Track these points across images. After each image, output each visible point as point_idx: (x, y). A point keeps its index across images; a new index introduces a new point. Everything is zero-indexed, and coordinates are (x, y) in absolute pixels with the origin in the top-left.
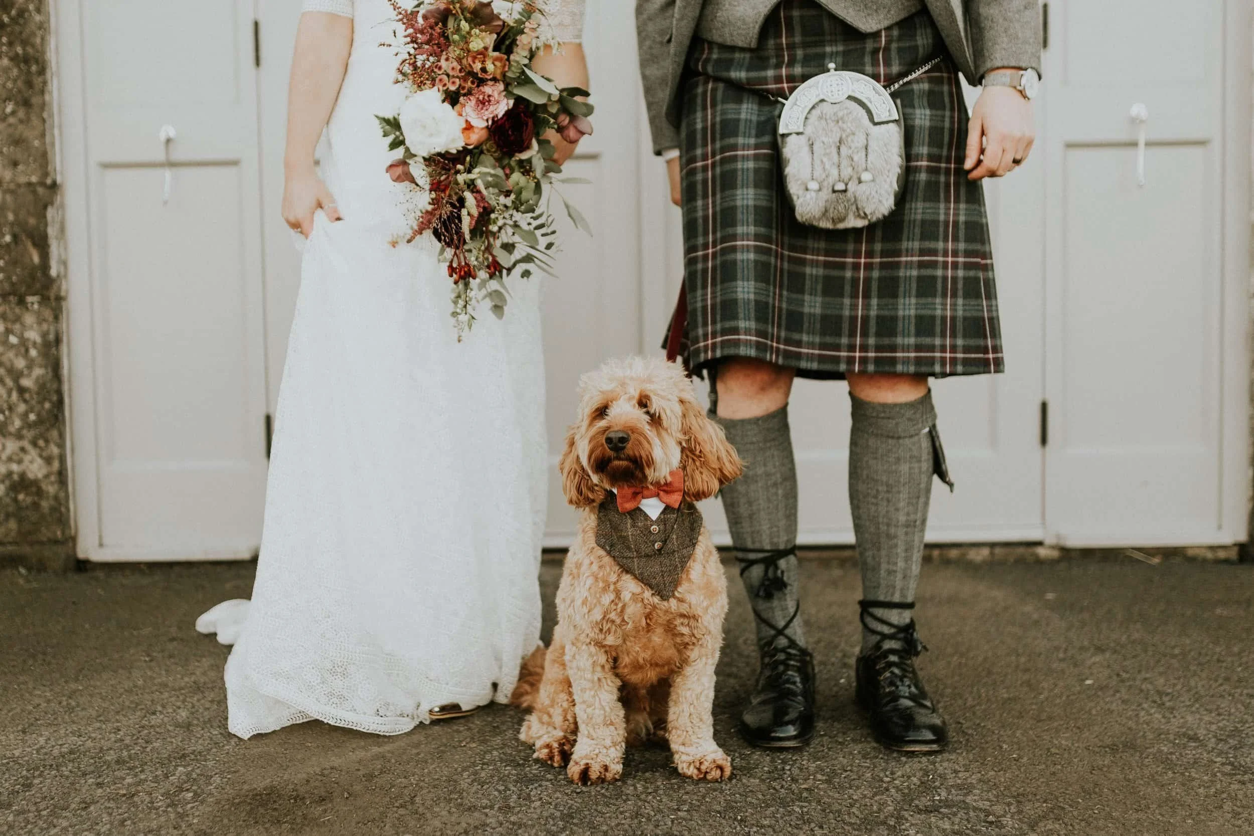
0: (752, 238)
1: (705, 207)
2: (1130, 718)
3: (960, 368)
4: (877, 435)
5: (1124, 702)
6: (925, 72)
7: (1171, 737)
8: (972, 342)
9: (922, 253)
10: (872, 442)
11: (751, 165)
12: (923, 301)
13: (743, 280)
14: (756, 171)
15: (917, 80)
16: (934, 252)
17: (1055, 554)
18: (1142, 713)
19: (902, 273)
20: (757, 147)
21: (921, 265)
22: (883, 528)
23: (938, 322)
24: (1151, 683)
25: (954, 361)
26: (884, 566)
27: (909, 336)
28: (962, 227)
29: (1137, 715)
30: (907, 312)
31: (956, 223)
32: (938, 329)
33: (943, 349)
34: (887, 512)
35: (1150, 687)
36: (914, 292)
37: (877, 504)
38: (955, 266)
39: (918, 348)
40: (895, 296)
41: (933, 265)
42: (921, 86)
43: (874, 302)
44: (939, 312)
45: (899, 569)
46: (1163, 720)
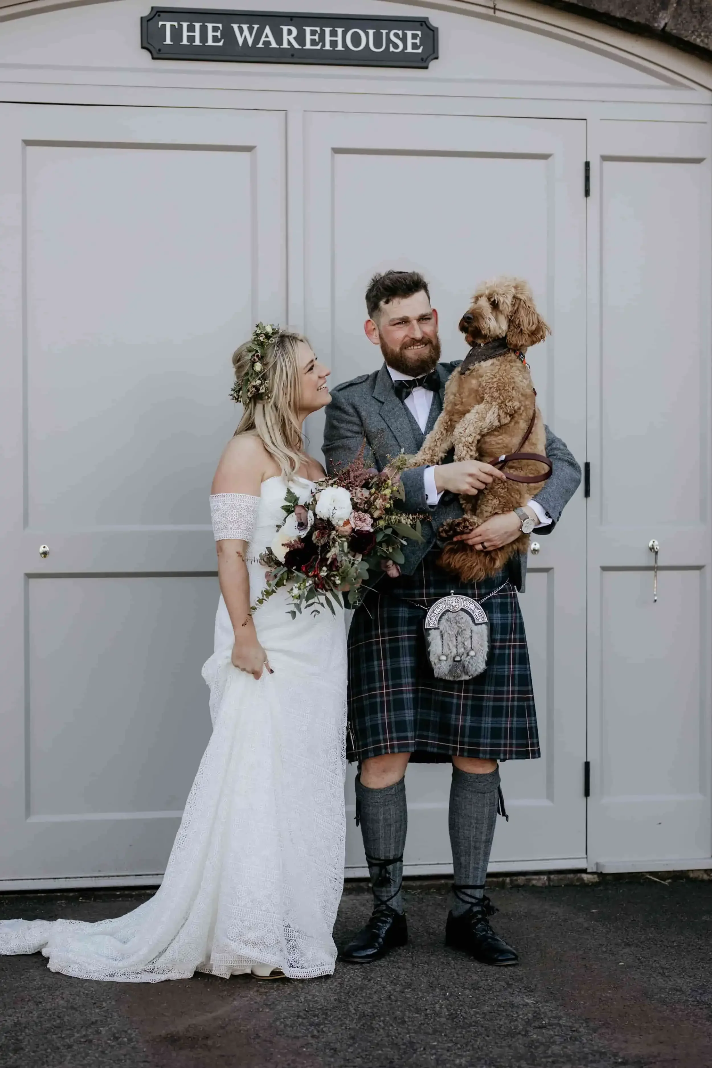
0: (411, 685)
1: (380, 666)
2: (645, 982)
3: (514, 756)
4: (472, 791)
5: (642, 973)
6: (498, 592)
7: (667, 990)
8: (520, 742)
9: (496, 693)
10: (469, 795)
11: (406, 643)
12: (495, 719)
13: (408, 709)
14: (410, 646)
15: (494, 597)
16: (502, 693)
17: (595, 878)
18: (652, 979)
19: (484, 704)
20: (409, 632)
21: (495, 700)
22: (473, 844)
23: (503, 730)
24: (658, 963)
25: (511, 752)
26: (472, 865)
27: (487, 739)
28: (517, 677)
29: (649, 981)
30: (486, 726)
31: (513, 676)
32: (503, 735)
33: (505, 745)
34: (476, 834)
35: (657, 965)
36: (490, 714)
37: (470, 830)
38: (513, 699)
39: (492, 745)
40: (481, 716)
41: (501, 700)
42: (497, 600)
43: (469, 718)
44: (503, 726)
45: (480, 867)
46: (664, 983)
